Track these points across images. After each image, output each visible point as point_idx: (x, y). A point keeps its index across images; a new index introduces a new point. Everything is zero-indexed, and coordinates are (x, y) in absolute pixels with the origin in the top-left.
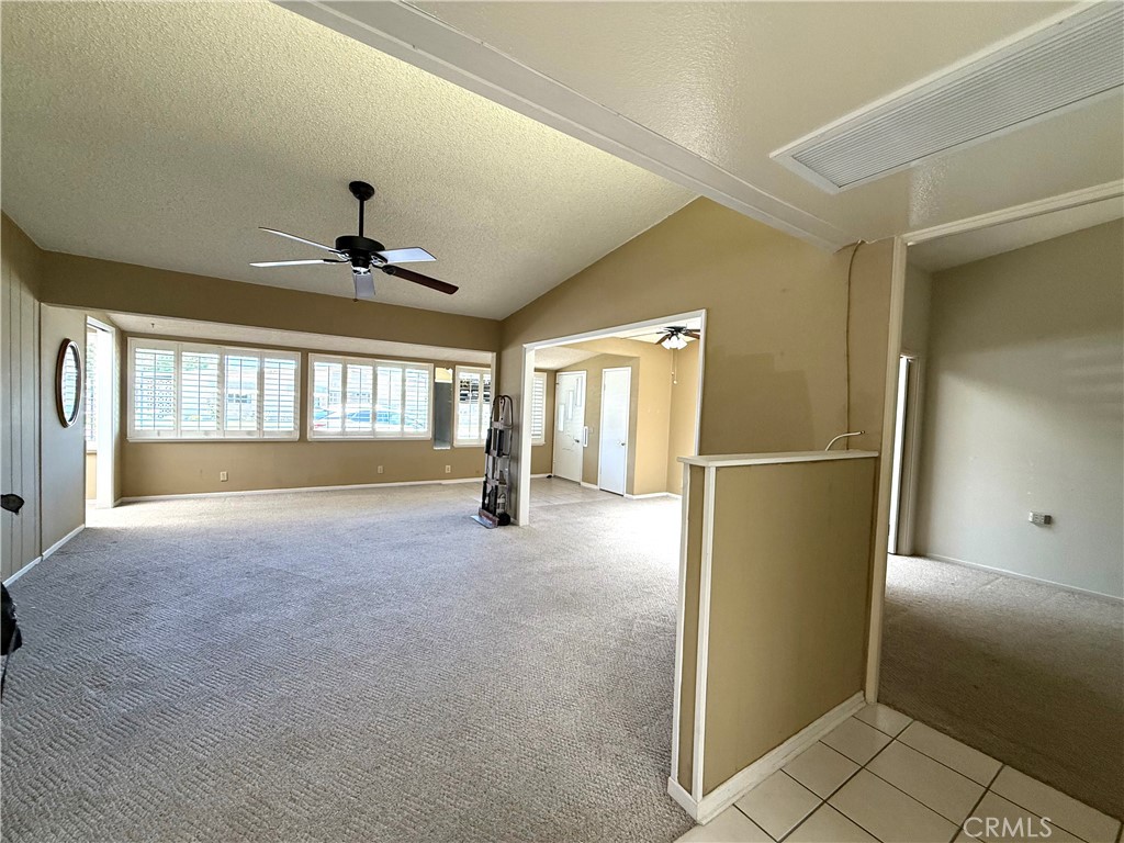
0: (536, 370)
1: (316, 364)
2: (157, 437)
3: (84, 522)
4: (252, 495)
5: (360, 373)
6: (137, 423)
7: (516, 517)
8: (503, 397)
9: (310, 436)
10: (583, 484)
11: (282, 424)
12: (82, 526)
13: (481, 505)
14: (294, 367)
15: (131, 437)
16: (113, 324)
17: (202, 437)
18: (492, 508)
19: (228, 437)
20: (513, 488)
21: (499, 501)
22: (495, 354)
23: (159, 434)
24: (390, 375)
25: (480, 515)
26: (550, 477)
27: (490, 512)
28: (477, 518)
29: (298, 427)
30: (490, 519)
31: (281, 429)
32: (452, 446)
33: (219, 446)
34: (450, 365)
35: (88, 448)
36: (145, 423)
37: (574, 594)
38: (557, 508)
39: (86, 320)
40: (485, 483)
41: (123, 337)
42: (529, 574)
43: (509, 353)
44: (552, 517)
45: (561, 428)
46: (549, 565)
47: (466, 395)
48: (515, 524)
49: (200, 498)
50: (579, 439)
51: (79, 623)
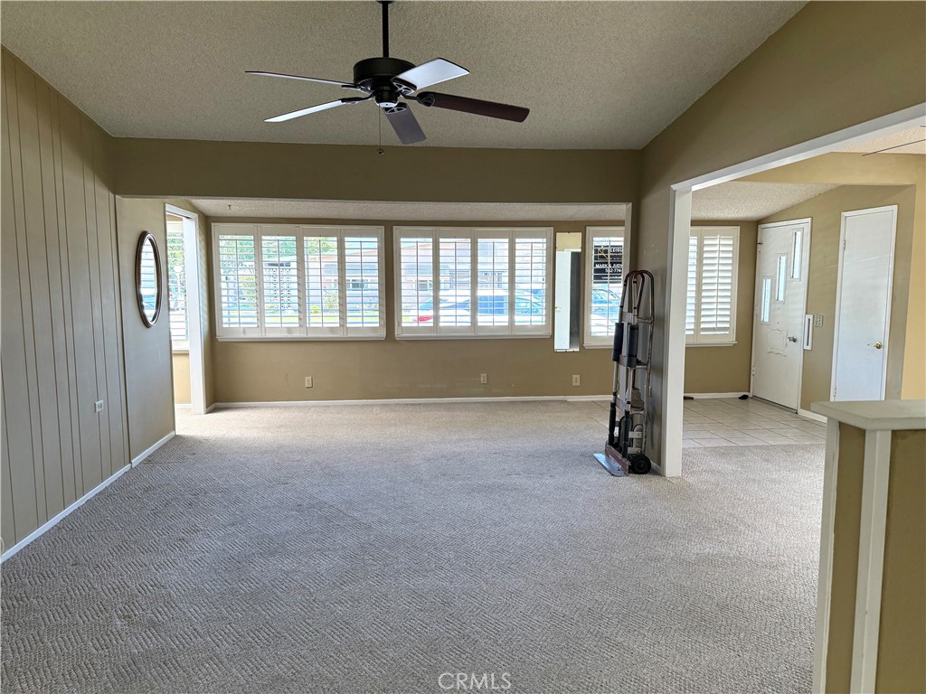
0: (695, 223)
1: (402, 240)
2: (243, 336)
3: (174, 430)
4: (335, 406)
5: (454, 249)
6: (225, 320)
7: (660, 460)
8: (642, 273)
9: (398, 333)
10: (803, 413)
11: (367, 318)
12: (172, 434)
13: (606, 437)
14: (376, 245)
15: (221, 336)
16: (195, 209)
17: (284, 335)
18: (622, 443)
19: (311, 335)
20: (655, 416)
21: (631, 435)
22: (630, 205)
23: (244, 333)
24: (494, 250)
25: (607, 453)
26: (744, 397)
27: (620, 451)
28: (601, 457)
29: (384, 322)
30: (619, 461)
31: (365, 325)
32: (582, 347)
33: (303, 347)
34: (579, 226)
35: (174, 348)
36: (232, 320)
37: (723, 607)
38: (741, 451)
39: (165, 207)
40: (613, 405)
41: (207, 224)
42: (657, 559)
43: (652, 202)
44: (726, 466)
45: (765, 316)
46: (695, 550)
47: (603, 271)
48: (659, 473)
49: (285, 407)
50: (798, 336)
51: (135, 542)
